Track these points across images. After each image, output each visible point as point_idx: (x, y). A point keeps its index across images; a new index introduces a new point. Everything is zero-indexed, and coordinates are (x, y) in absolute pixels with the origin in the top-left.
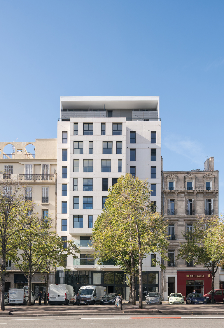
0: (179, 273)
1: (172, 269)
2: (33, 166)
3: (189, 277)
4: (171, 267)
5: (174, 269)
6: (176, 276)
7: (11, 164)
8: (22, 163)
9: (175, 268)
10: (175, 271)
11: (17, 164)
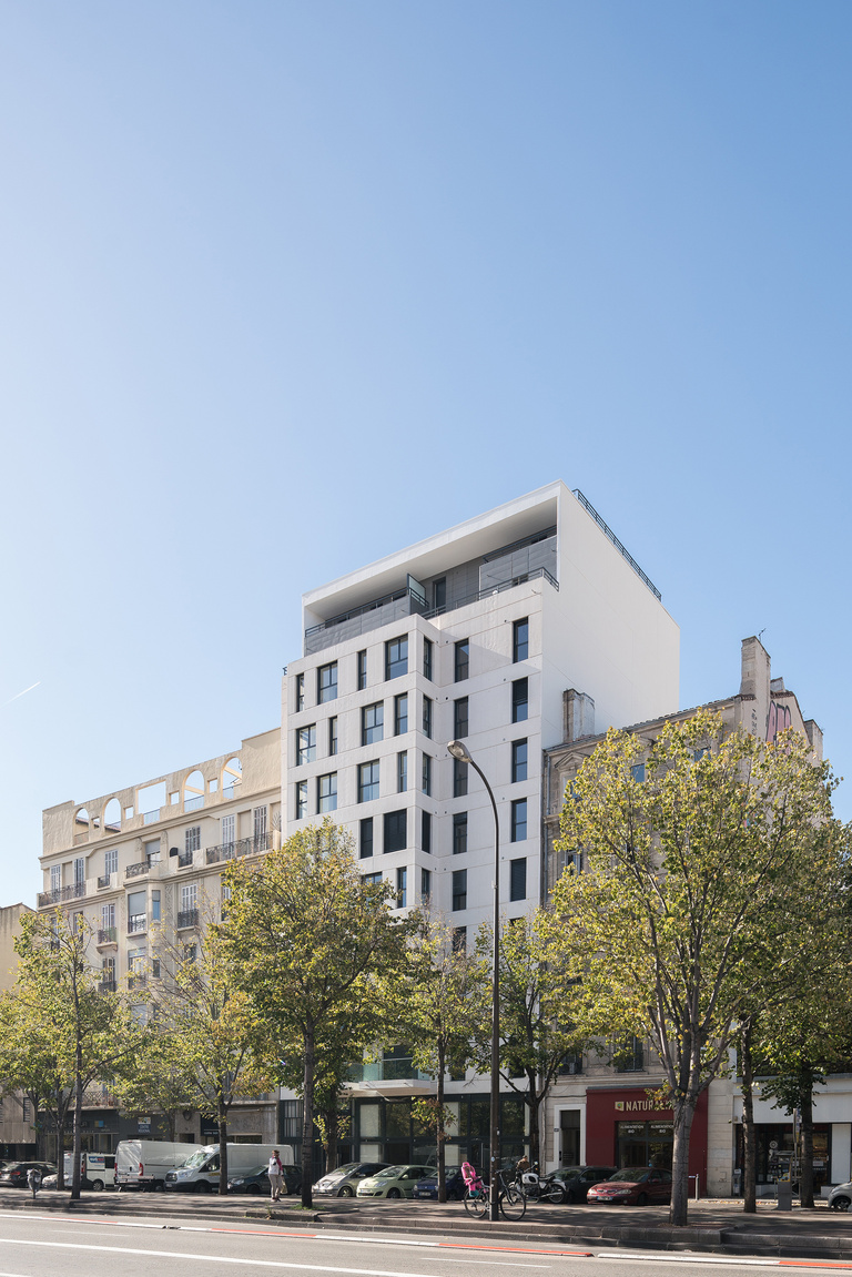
0: (592, 1095)
1: (570, 1084)
2: (236, 816)
3: (622, 1109)
4: (567, 1077)
5: (577, 1083)
6: (582, 1107)
7: (195, 825)
8: (215, 815)
9: (580, 1079)
10: (581, 1090)
11: (208, 820)
